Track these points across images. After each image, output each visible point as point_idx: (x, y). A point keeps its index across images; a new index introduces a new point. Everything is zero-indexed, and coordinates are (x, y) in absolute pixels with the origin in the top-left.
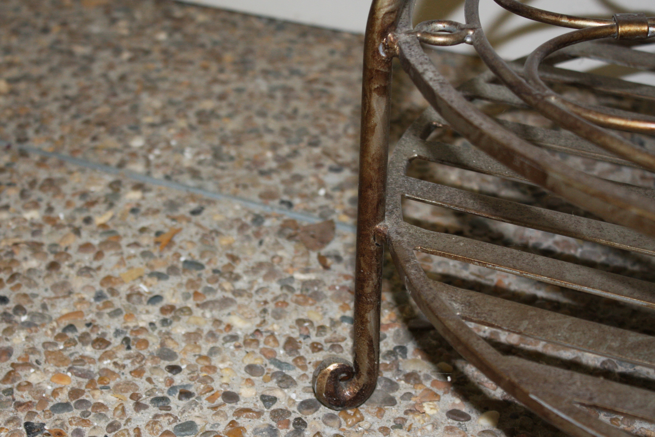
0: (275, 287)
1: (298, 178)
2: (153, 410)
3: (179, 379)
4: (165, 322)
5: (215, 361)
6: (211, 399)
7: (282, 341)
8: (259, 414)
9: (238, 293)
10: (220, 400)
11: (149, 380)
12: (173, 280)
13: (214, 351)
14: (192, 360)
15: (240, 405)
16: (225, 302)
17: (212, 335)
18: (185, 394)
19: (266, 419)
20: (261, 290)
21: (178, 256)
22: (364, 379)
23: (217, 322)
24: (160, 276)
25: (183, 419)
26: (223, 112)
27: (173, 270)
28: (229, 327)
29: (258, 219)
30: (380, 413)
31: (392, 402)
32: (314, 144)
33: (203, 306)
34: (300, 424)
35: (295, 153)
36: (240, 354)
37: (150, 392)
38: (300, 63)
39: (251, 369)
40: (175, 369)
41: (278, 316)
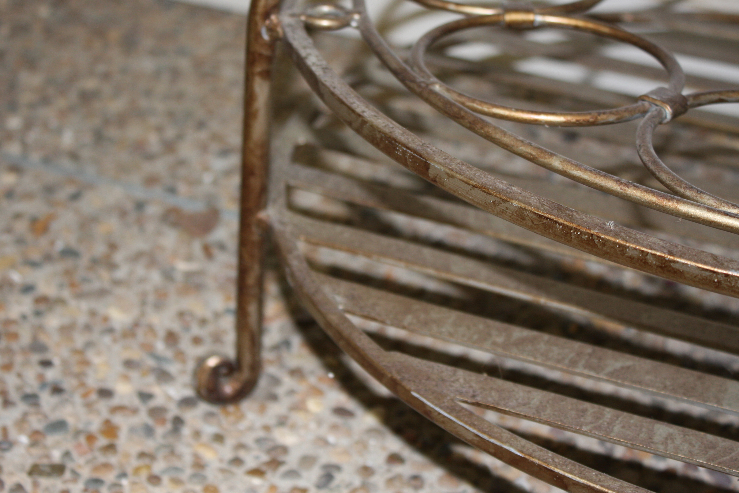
0: (156, 277)
1: (182, 163)
2: (21, 408)
3: (51, 375)
4: (38, 314)
5: (91, 355)
6: (85, 395)
7: (161, 333)
8: (135, 411)
9: (117, 283)
10: (93, 397)
11: (19, 375)
12: (48, 270)
13: (89, 344)
14: (66, 354)
15: (115, 401)
16: (102, 293)
17: (88, 328)
18: (57, 390)
19: (143, 417)
20: (142, 280)
21: (52, 243)
22: (245, 374)
23: (93, 313)
24: (34, 265)
25: (55, 416)
26: (107, 92)
27: (48, 258)
28: (106, 319)
29: (140, 206)
30: (262, 410)
31: (274, 398)
32: (201, 125)
33: (80, 296)
34: (178, 422)
35: (180, 137)
36: (117, 348)
37: (19, 388)
39: (129, 364)
40: (46, 364)
41: (159, 306)
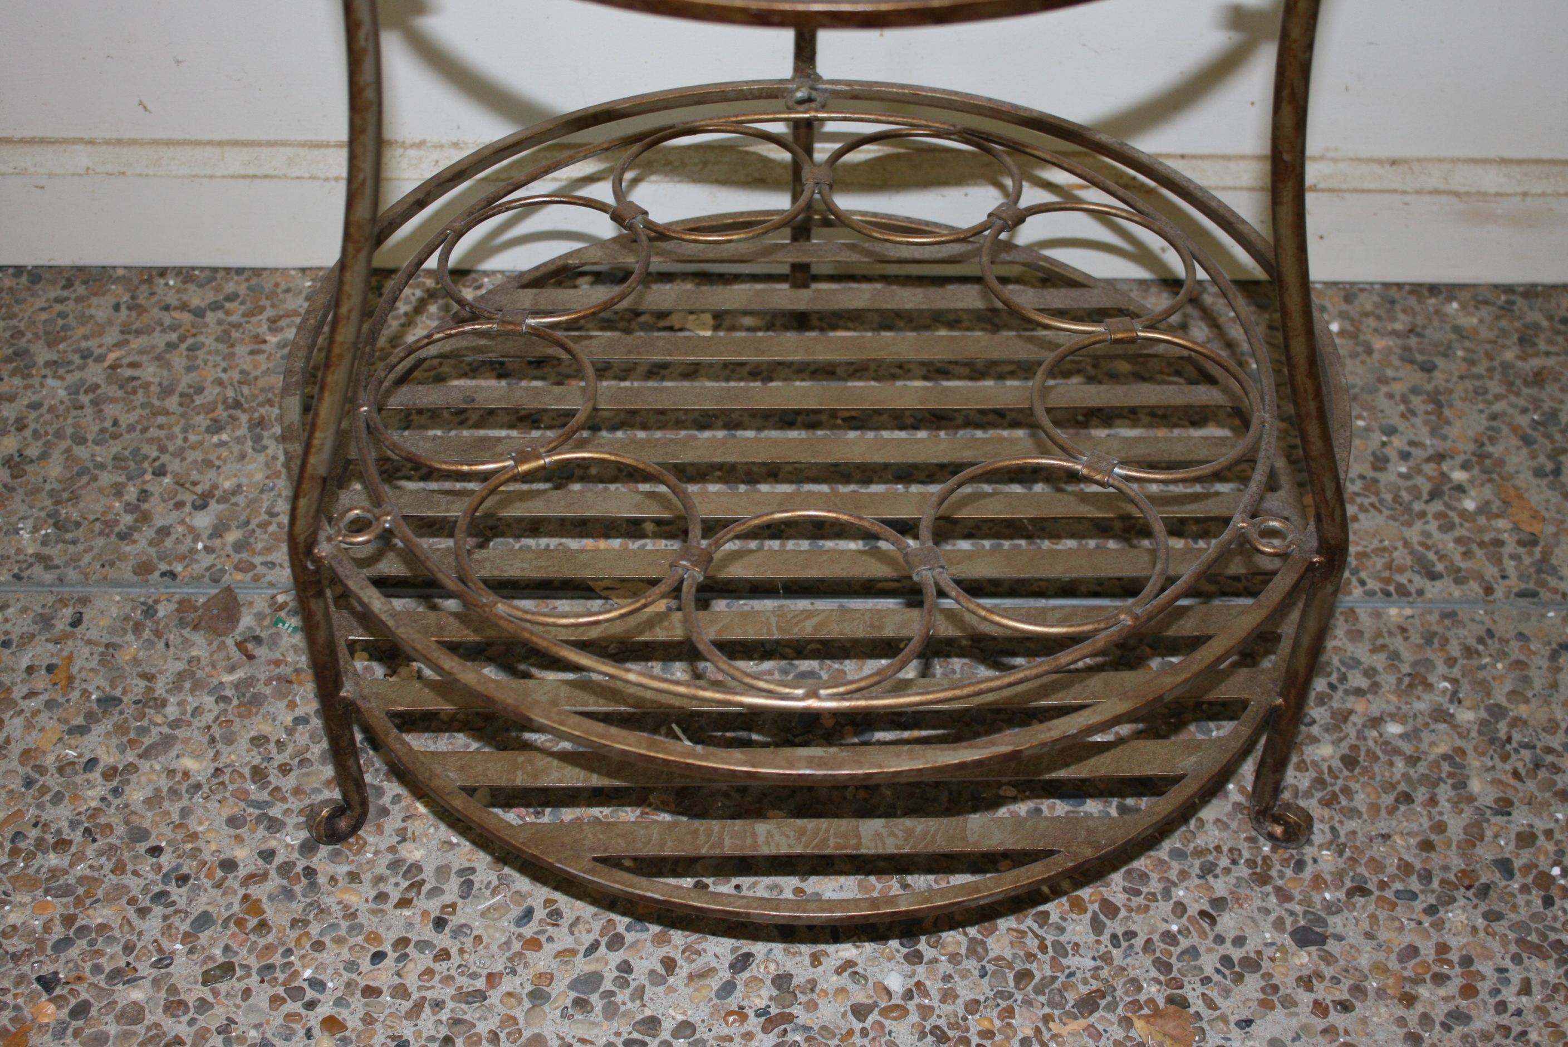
0: (208, 700)
1: (164, 532)
2: (158, 911)
3: (166, 860)
4: (116, 792)
5: (193, 825)
6: (210, 875)
7: (246, 771)
8: (264, 876)
9: (175, 724)
10: (219, 874)
11: (135, 873)
12: (98, 730)
13: (185, 812)
14: (167, 831)
15: (242, 872)
16: (167, 742)
17: (174, 792)
18: (183, 880)
19: (275, 882)
20: (197, 711)
21: (85, 693)
22: (358, 810)
23: (171, 773)
24: (82, 731)
25: (195, 912)
26: (33, 451)
27: (91, 717)
28: (186, 774)
29: (150, 611)
30: (380, 830)
31: (385, 812)
32: (160, 472)
33: (144, 755)
34: (310, 872)
35: (144, 495)
36: (213, 805)
37: (145, 890)
38: (86, 338)
39: (233, 822)
40: (156, 851)
41: (230, 740)
